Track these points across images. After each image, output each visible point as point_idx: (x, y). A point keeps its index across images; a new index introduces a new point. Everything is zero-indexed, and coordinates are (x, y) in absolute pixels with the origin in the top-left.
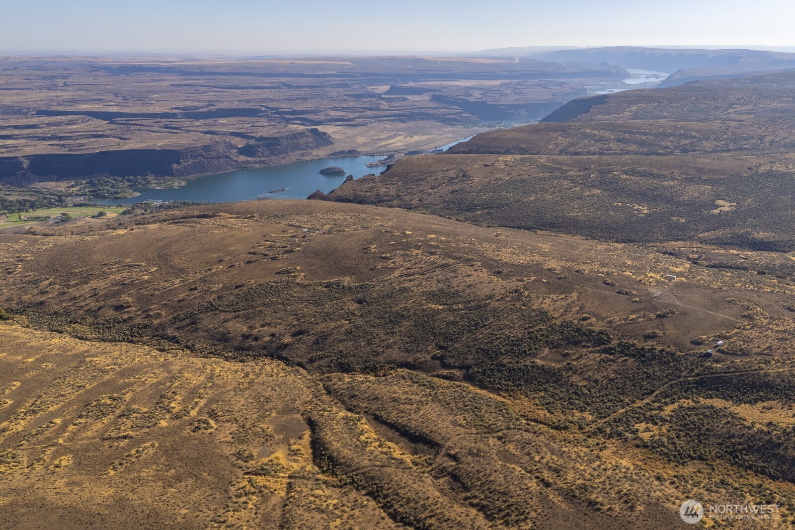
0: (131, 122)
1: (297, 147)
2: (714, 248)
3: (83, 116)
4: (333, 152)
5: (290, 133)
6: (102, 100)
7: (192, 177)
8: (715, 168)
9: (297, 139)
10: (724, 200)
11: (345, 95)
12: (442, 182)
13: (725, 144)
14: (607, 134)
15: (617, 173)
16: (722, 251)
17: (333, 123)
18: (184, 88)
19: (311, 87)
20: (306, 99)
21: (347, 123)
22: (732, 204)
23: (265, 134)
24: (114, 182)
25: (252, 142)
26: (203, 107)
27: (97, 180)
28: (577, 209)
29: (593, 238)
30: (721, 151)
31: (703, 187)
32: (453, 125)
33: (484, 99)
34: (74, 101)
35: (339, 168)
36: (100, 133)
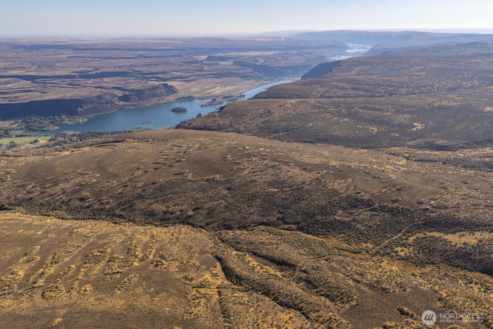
0: (46, 82)
1: (155, 95)
2: (416, 150)
3: (14, 79)
4: (178, 98)
5: (150, 87)
6: (25, 67)
7: (91, 116)
8: (411, 104)
9: (155, 90)
10: (418, 122)
11: (181, 62)
12: (256, 116)
13: (413, 90)
14: (346, 85)
15: (357, 109)
16: (421, 152)
17: (176, 80)
18: (77, 59)
19: (158, 57)
20: (157, 65)
21: (184, 79)
22: (423, 125)
23: (135, 88)
24: (40, 120)
25: (127, 93)
26: (92, 71)
27: (29, 120)
28: (337, 130)
29: (349, 147)
30: (411, 94)
31: (405, 116)
32: (249, 79)
33: (266, 63)
34: (6, 69)
35: (183, 108)
36: (27, 89)
